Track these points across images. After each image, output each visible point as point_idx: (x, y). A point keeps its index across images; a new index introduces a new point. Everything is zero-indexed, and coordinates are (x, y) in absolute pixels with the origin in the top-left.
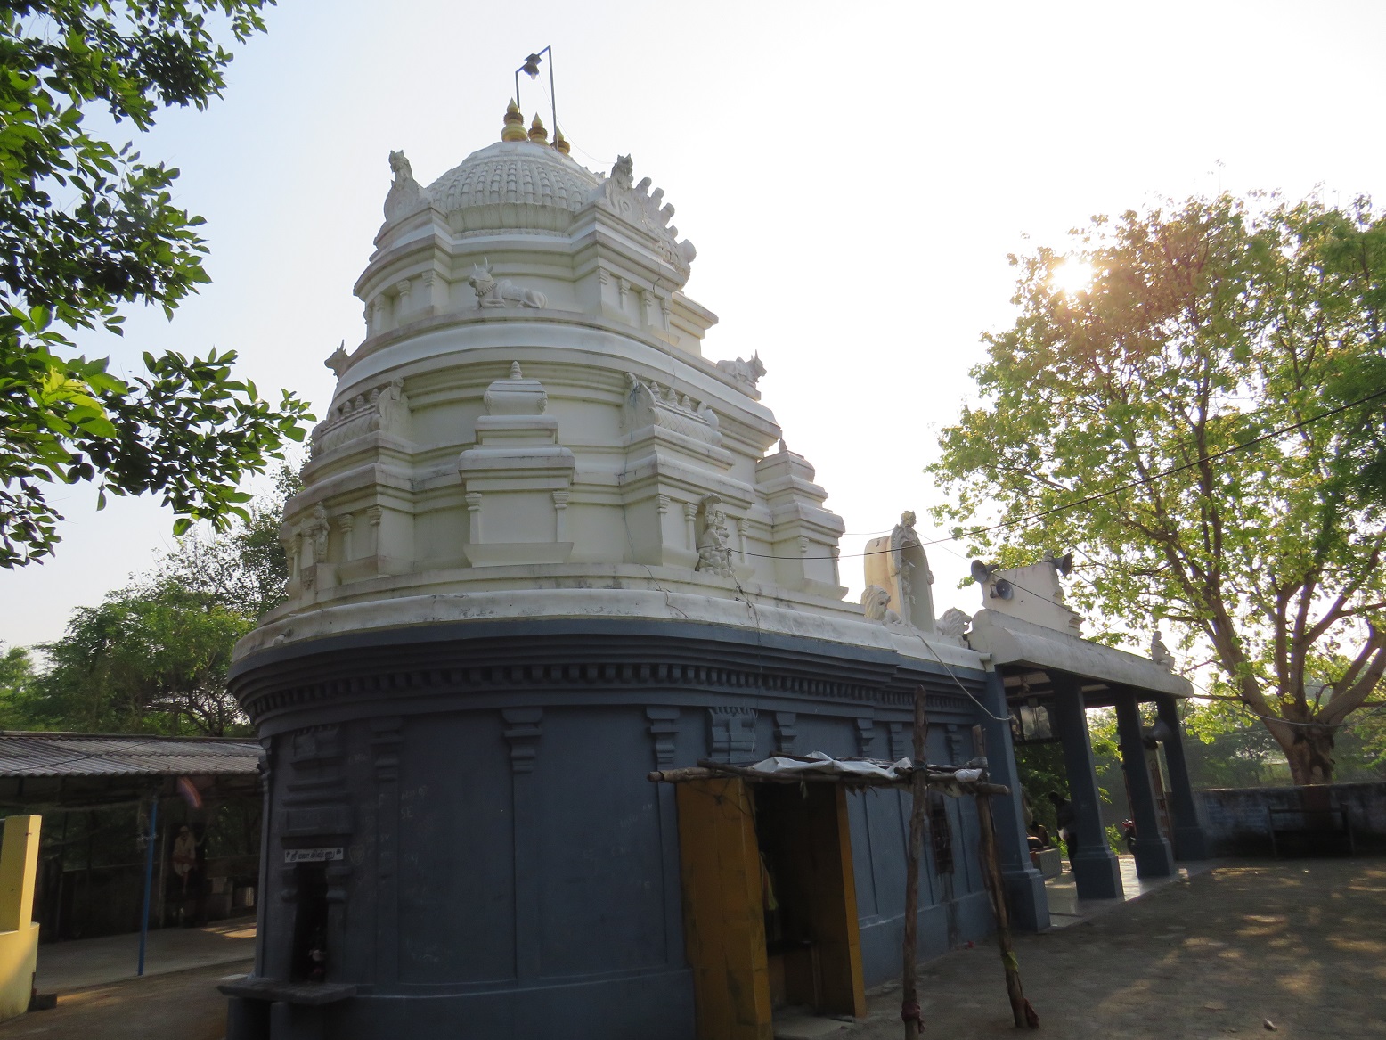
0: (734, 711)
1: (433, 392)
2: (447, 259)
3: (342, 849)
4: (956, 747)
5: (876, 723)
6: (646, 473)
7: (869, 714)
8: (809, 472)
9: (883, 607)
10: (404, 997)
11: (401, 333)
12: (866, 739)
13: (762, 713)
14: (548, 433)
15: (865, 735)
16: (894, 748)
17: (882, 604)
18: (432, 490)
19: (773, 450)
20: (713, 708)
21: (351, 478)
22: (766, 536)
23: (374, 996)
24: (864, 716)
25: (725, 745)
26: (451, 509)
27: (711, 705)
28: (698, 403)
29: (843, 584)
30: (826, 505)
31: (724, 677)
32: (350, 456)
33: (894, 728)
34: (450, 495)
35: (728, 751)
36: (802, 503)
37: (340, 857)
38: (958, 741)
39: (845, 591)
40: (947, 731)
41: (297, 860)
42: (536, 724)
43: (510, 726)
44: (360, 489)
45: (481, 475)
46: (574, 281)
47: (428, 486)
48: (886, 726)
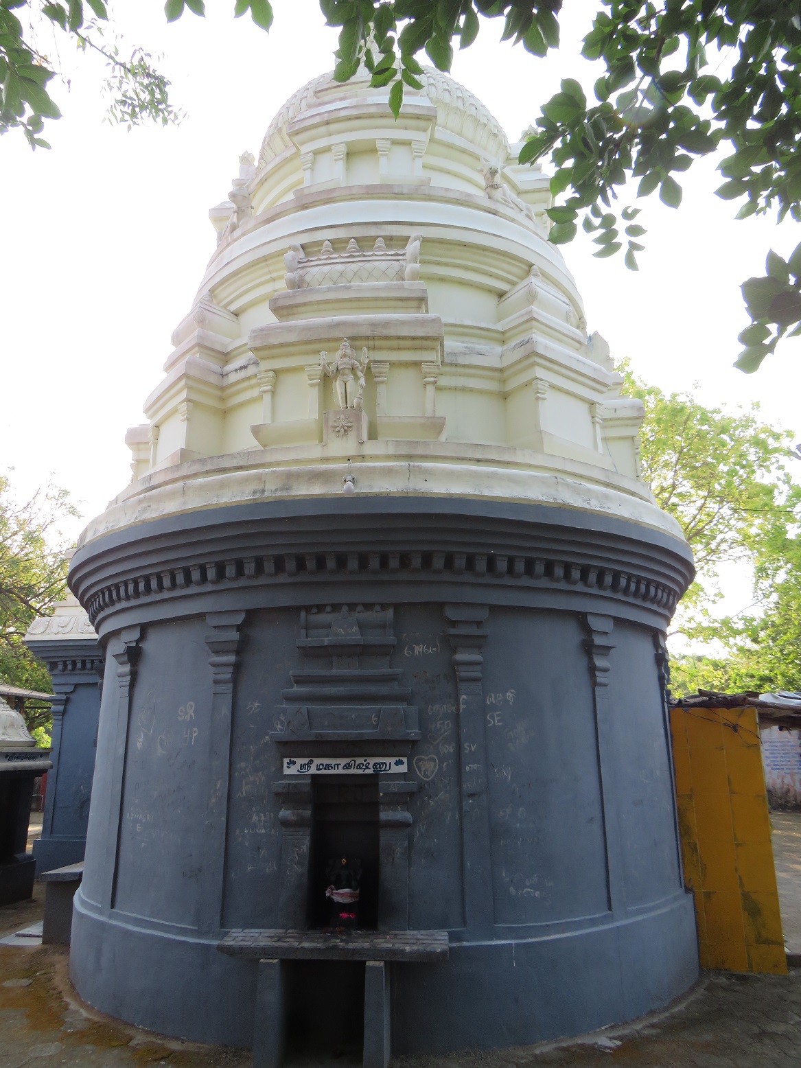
1: (446, 264)
3: (405, 760)
6: (634, 414)
10: (513, 942)
11: (405, 191)
14: (577, 345)
18: (464, 366)
21: (403, 323)
23: (465, 944)
26: (481, 392)
32: (376, 299)
34: (482, 377)
37: (403, 769)
41: (313, 770)
42: (607, 635)
43: (590, 633)
44: (414, 338)
45: (548, 364)
47: (461, 360)
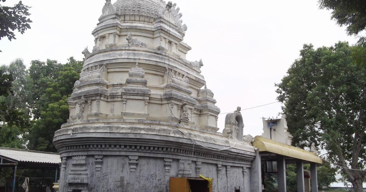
0: (186, 160)
1: (114, 68)
2: (120, 29)
4: (245, 173)
5: (223, 166)
6: (169, 96)
7: (221, 163)
8: (212, 95)
9: (228, 134)
12: (220, 170)
13: (193, 161)
14: (144, 84)
15: (220, 169)
16: (227, 172)
17: (228, 133)
18: (113, 96)
19: (203, 88)
20: (180, 159)
21: (92, 91)
22: (199, 113)
24: (220, 164)
25: (183, 169)
27: (180, 158)
28: (184, 75)
29: (218, 127)
30: (216, 105)
31: (184, 152)
32: (91, 84)
33: (228, 167)
35: (183, 171)
36: (209, 104)
37: (85, 189)
38: (246, 172)
39: (218, 129)
40: (243, 169)
42: (137, 160)
43: (130, 160)
44: (94, 94)
46: (153, 38)
47: (112, 94)
48: (226, 166)
